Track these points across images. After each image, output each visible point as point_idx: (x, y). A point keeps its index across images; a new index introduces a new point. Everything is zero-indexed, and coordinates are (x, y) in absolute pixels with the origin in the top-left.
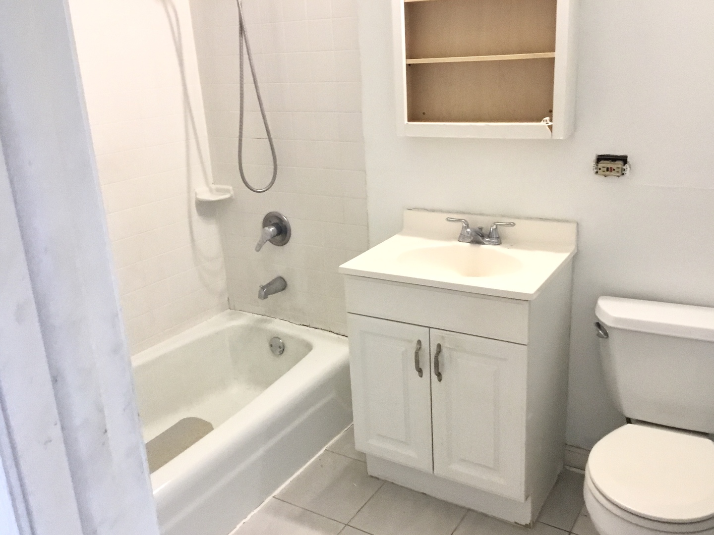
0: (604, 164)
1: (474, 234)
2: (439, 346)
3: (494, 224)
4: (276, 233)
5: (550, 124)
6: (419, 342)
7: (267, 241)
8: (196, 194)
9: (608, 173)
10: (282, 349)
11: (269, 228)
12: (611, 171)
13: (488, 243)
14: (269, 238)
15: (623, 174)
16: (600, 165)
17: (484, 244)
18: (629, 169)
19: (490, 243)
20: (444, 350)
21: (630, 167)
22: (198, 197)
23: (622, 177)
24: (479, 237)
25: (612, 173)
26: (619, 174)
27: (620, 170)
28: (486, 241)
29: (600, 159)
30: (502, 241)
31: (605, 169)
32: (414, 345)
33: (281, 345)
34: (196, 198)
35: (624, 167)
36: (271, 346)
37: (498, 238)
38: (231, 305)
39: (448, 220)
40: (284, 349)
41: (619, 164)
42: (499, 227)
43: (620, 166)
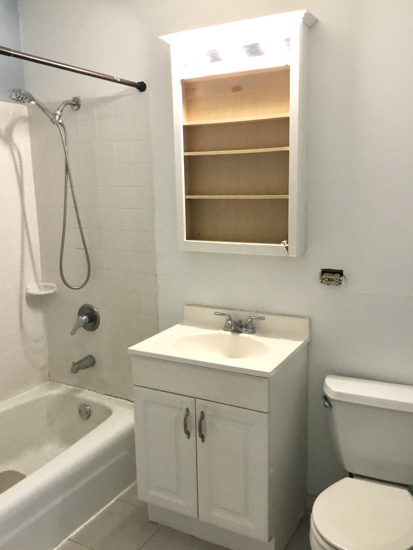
0: (326, 276)
1: (234, 325)
2: (202, 413)
3: (250, 317)
4: (88, 321)
5: (287, 245)
6: (188, 410)
7: (80, 327)
8: (27, 289)
9: (329, 282)
10: (88, 415)
11: (83, 317)
12: (332, 281)
13: (245, 332)
14: (82, 324)
15: (340, 284)
16: (324, 276)
17: (242, 333)
18: (344, 280)
19: (247, 332)
20: (206, 417)
21: (345, 278)
22: (28, 292)
23: (340, 286)
24: (237, 327)
25: (332, 283)
26: (338, 283)
27: (338, 280)
28: (244, 331)
29: (324, 272)
30: (256, 331)
31: (327, 280)
32: (184, 412)
33: (88, 411)
34: (27, 293)
35: (341, 279)
36: (80, 411)
37: (253, 328)
38: (51, 378)
39: (216, 314)
40: (90, 415)
41: (337, 276)
42: (253, 320)
43: (337, 278)
